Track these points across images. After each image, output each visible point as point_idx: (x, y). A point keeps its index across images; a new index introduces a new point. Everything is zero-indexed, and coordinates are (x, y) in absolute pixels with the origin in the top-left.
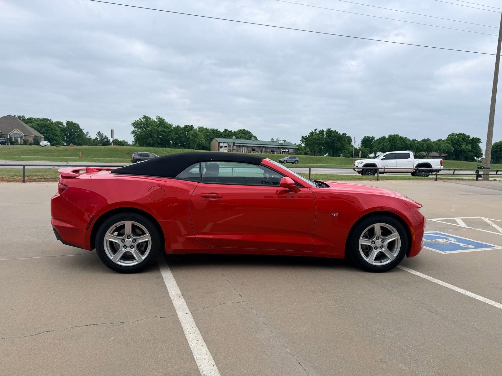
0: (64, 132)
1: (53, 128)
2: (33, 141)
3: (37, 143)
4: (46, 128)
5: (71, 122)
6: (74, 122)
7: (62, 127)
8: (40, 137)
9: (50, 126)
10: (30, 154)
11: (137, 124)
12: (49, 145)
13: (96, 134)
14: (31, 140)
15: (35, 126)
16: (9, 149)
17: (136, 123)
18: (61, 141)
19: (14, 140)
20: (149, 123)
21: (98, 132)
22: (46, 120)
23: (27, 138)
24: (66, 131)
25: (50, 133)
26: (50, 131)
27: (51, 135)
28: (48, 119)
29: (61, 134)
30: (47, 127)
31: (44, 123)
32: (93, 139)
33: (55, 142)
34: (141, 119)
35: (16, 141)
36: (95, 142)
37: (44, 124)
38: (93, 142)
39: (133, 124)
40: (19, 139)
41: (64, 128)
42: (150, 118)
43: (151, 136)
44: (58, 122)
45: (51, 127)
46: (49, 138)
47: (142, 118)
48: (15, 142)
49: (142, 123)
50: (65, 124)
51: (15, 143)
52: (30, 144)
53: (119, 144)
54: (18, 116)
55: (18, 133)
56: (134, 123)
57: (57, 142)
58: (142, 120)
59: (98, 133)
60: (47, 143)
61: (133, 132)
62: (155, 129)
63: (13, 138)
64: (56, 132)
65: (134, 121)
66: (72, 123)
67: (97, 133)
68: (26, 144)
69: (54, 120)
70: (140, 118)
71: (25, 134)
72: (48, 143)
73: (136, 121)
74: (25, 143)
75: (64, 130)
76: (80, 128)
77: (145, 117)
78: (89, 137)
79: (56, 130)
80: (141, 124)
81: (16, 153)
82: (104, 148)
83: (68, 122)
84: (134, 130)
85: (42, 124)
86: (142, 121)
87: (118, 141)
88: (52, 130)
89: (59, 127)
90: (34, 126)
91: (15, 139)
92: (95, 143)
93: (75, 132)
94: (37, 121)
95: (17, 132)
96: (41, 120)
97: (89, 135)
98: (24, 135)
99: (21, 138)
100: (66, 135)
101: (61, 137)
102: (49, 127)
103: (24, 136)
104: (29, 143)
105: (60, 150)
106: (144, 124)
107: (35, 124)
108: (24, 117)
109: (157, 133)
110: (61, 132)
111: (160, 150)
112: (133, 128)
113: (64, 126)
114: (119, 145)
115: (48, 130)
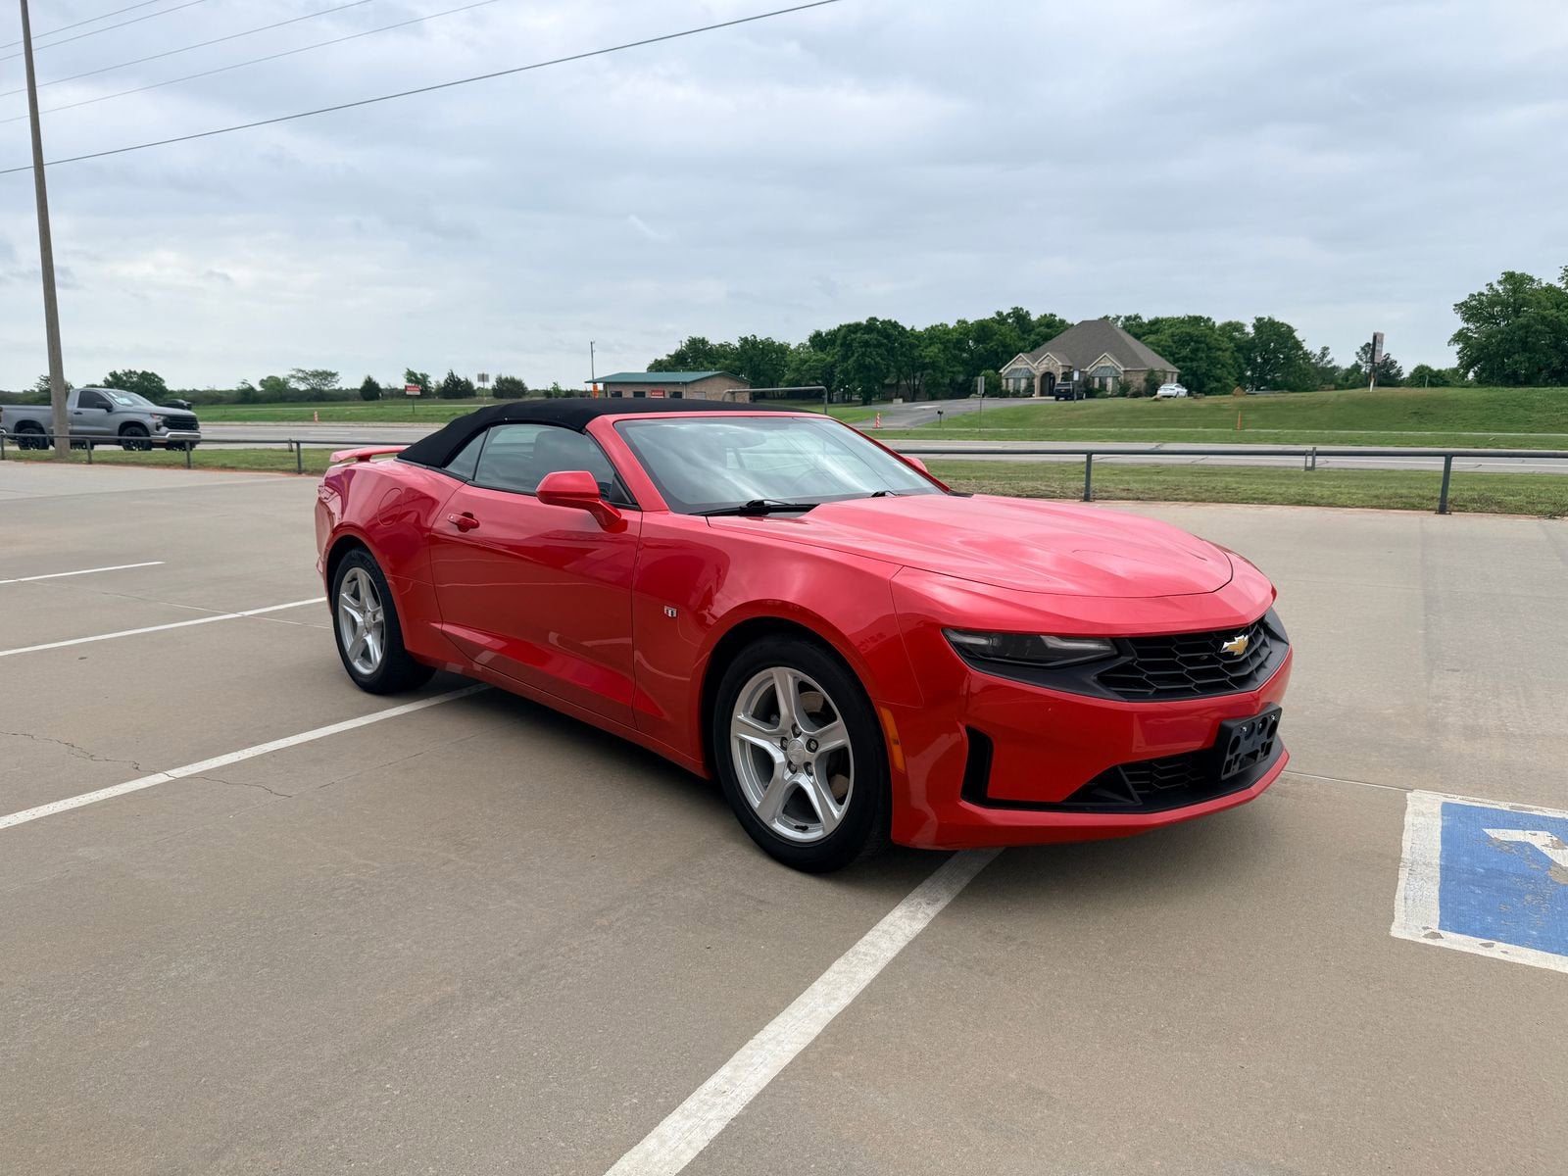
0: (1245, 351)
1: (1213, 342)
2: (1144, 384)
3: (1152, 387)
4: (1192, 344)
5: (1270, 319)
6: (1276, 320)
7: (1239, 339)
8: (1165, 373)
9: (1203, 339)
10: (1119, 422)
11: (1474, 307)
12: (1183, 394)
13: (1357, 353)
14: (1139, 381)
15: (1163, 343)
16: (1073, 410)
17: (1474, 302)
18: (1231, 380)
19: (1097, 386)
20: (1523, 298)
21: (1363, 345)
22: (1196, 320)
23: (1129, 378)
24: (1250, 350)
25: (1201, 358)
26: (1203, 351)
27: (1204, 365)
28: (1201, 318)
29: (1235, 359)
30: (1196, 342)
31: (1188, 330)
32: (1347, 369)
33: (1214, 385)
34: (1496, 286)
35: (1103, 386)
36: (1351, 378)
37: (1188, 334)
38: (1342, 379)
39: (1459, 307)
40: (1110, 381)
41: (1246, 342)
42: (1532, 280)
43: (1525, 346)
44: (1230, 324)
45: (1208, 340)
46: (1199, 373)
47: (1500, 282)
48: (1099, 391)
49: (1495, 300)
50: (1250, 330)
51: (1099, 394)
52: (1136, 395)
53: (1434, 380)
54: (1126, 317)
55: (1108, 365)
56: (1462, 304)
57: (1219, 385)
58: (1497, 291)
59: (1363, 349)
60: (1177, 390)
61: (1460, 337)
62: (1544, 318)
63: (1097, 380)
64: (1220, 353)
65: (1464, 298)
66: (1272, 323)
67: (1359, 350)
68: (1124, 395)
69: (1219, 321)
70: (1491, 285)
71: (1125, 367)
72: (1180, 389)
73: (1472, 295)
74: (1124, 391)
75: (1245, 348)
76: (1294, 337)
77: (1510, 277)
78: (1329, 362)
79: (1220, 349)
80: (1492, 304)
81: (1086, 420)
82: (1339, 396)
83: (1259, 320)
84: (1463, 329)
85: (1182, 332)
86: (1497, 294)
87: (1431, 370)
88: (1210, 349)
89: (1232, 339)
90: (1162, 340)
91: (1100, 381)
92: (1350, 382)
93: (1275, 351)
94: (1171, 326)
95: (1108, 361)
96: (1183, 321)
97: (1329, 358)
98: (1123, 369)
99: (1115, 378)
100: (1251, 362)
101: (1232, 370)
102: (1200, 342)
103: (1125, 371)
104: (1133, 390)
105: (1200, 409)
106: (1504, 304)
107: (1164, 337)
108: (1140, 318)
109: (1554, 331)
110: (1236, 354)
111: (1548, 396)
112: (1458, 323)
113: (1248, 334)
114: (1432, 385)
115: (1197, 350)
